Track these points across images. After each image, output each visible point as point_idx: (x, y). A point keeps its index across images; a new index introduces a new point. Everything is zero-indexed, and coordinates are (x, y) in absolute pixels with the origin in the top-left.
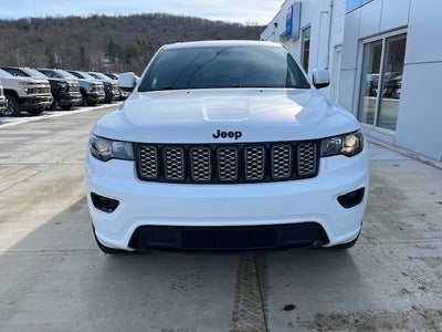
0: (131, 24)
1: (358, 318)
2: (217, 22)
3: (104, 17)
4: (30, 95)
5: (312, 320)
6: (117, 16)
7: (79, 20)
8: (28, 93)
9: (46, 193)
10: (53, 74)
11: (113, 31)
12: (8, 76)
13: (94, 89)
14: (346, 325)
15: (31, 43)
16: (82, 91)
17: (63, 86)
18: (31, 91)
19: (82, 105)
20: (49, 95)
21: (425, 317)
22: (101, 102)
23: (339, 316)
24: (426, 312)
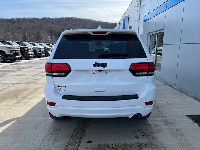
0: (60, 22)
1: (114, 146)
2: (99, 21)
3: (49, 19)
4: (11, 53)
5: (96, 146)
6: (55, 18)
7: (38, 19)
8: (10, 52)
9: (8, 96)
10: (23, 44)
11: (52, 25)
12: (2, 45)
13: (40, 51)
14: (108, 148)
15: (16, 29)
16: (35, 51)
17: (26, 49)
18: (12, 51)
19: (34, 57)
20: (20, 53)
21: (139, 146)
22: (43, 56)
23: (107, 145)
24: (141, 145)
